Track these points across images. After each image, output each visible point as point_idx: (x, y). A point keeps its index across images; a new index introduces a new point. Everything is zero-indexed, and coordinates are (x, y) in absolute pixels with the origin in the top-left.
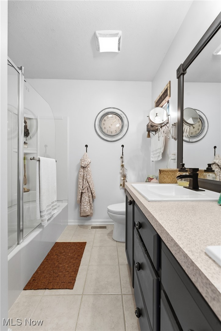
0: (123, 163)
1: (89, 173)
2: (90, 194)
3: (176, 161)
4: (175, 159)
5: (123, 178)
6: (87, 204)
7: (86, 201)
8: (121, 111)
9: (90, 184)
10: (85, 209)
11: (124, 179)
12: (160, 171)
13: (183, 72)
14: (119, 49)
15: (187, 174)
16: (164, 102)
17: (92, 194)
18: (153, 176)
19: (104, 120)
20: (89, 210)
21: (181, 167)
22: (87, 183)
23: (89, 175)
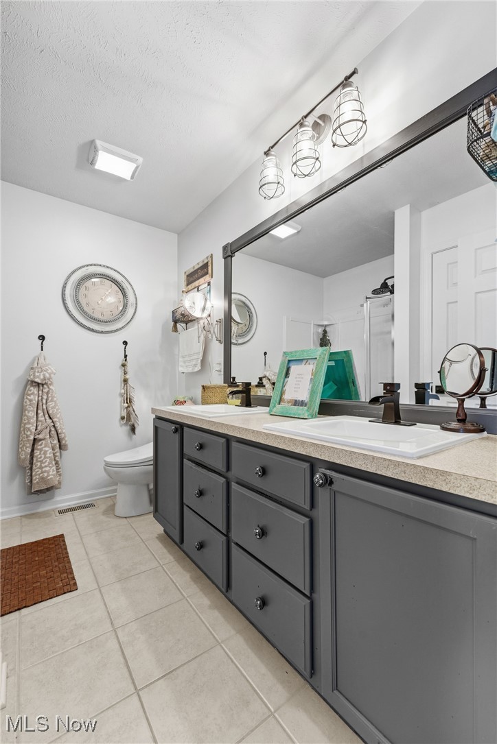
0: (127, 376)
1: (53, 397)
2: (56, 441)
3: (222, 373)
4: (220, 371)
5: (126, 405)
6: (49, 464)
7: (47, 458)
8: (121, 274)
9: (54, 420)
10: (46, 474)
11: (128, 407)
12: (204, 387)
13: (230, 254)
14: (132, 177)
15: (238, 389)
16: (201, 280)
17: (59, 442)
18: (184, 398)
19: (86, 288)
20: (54, 475)
21: (229, 380)
22: (47, 418)
23: (52, 401)
